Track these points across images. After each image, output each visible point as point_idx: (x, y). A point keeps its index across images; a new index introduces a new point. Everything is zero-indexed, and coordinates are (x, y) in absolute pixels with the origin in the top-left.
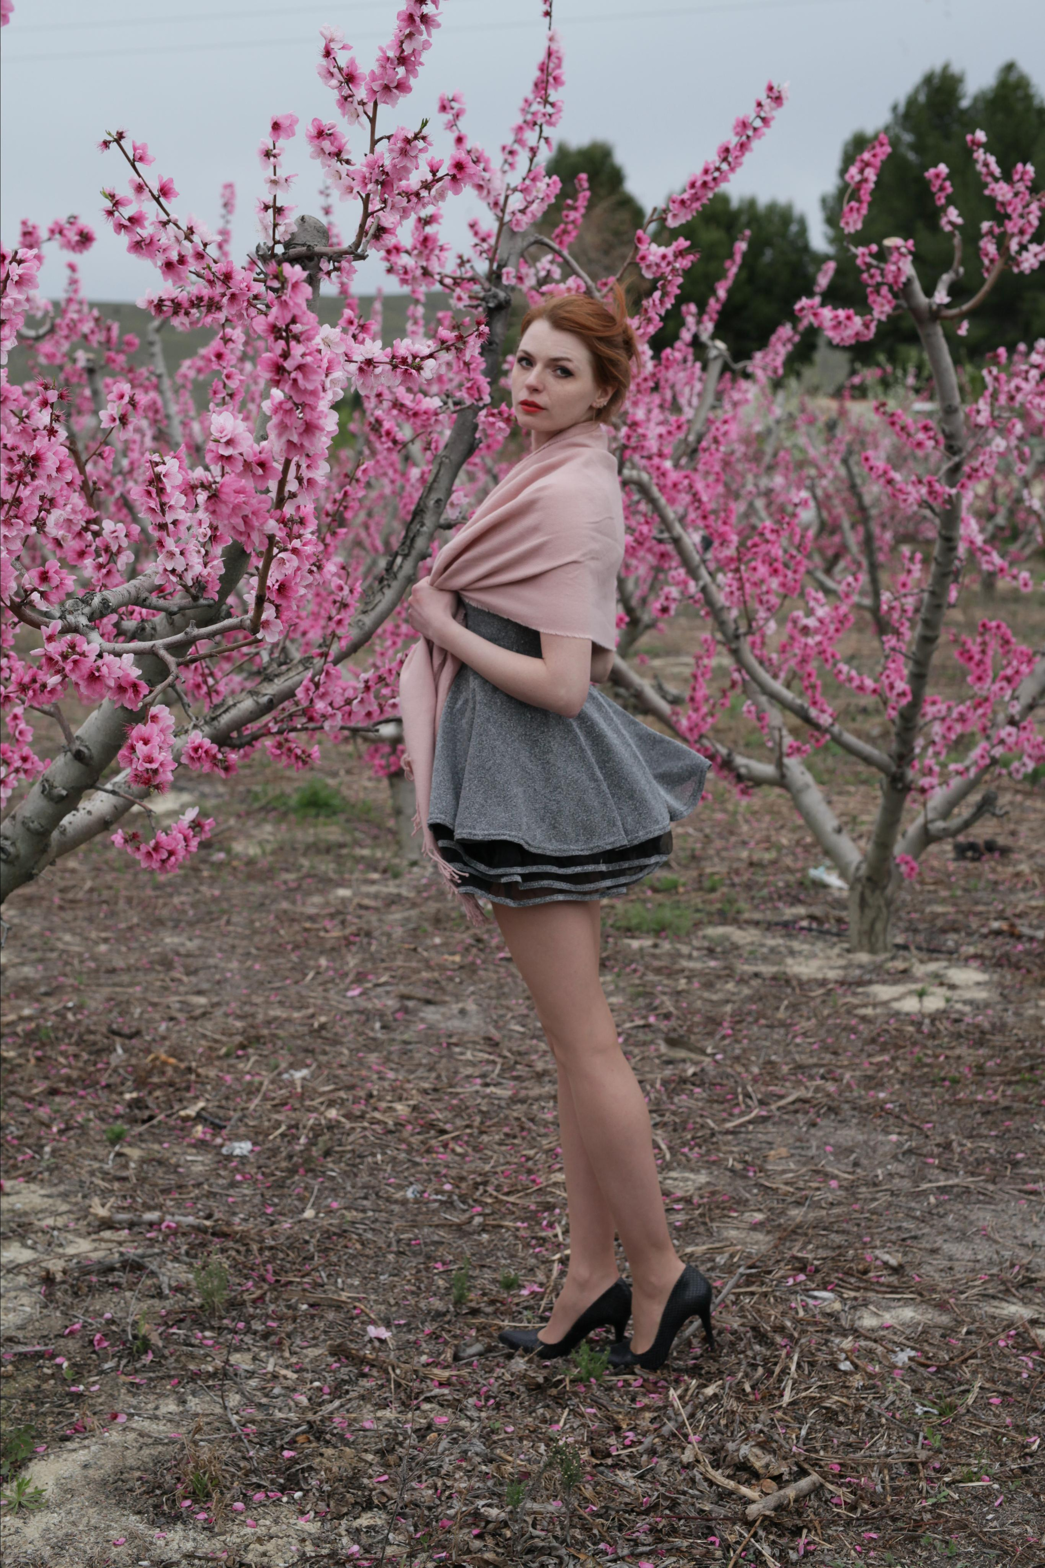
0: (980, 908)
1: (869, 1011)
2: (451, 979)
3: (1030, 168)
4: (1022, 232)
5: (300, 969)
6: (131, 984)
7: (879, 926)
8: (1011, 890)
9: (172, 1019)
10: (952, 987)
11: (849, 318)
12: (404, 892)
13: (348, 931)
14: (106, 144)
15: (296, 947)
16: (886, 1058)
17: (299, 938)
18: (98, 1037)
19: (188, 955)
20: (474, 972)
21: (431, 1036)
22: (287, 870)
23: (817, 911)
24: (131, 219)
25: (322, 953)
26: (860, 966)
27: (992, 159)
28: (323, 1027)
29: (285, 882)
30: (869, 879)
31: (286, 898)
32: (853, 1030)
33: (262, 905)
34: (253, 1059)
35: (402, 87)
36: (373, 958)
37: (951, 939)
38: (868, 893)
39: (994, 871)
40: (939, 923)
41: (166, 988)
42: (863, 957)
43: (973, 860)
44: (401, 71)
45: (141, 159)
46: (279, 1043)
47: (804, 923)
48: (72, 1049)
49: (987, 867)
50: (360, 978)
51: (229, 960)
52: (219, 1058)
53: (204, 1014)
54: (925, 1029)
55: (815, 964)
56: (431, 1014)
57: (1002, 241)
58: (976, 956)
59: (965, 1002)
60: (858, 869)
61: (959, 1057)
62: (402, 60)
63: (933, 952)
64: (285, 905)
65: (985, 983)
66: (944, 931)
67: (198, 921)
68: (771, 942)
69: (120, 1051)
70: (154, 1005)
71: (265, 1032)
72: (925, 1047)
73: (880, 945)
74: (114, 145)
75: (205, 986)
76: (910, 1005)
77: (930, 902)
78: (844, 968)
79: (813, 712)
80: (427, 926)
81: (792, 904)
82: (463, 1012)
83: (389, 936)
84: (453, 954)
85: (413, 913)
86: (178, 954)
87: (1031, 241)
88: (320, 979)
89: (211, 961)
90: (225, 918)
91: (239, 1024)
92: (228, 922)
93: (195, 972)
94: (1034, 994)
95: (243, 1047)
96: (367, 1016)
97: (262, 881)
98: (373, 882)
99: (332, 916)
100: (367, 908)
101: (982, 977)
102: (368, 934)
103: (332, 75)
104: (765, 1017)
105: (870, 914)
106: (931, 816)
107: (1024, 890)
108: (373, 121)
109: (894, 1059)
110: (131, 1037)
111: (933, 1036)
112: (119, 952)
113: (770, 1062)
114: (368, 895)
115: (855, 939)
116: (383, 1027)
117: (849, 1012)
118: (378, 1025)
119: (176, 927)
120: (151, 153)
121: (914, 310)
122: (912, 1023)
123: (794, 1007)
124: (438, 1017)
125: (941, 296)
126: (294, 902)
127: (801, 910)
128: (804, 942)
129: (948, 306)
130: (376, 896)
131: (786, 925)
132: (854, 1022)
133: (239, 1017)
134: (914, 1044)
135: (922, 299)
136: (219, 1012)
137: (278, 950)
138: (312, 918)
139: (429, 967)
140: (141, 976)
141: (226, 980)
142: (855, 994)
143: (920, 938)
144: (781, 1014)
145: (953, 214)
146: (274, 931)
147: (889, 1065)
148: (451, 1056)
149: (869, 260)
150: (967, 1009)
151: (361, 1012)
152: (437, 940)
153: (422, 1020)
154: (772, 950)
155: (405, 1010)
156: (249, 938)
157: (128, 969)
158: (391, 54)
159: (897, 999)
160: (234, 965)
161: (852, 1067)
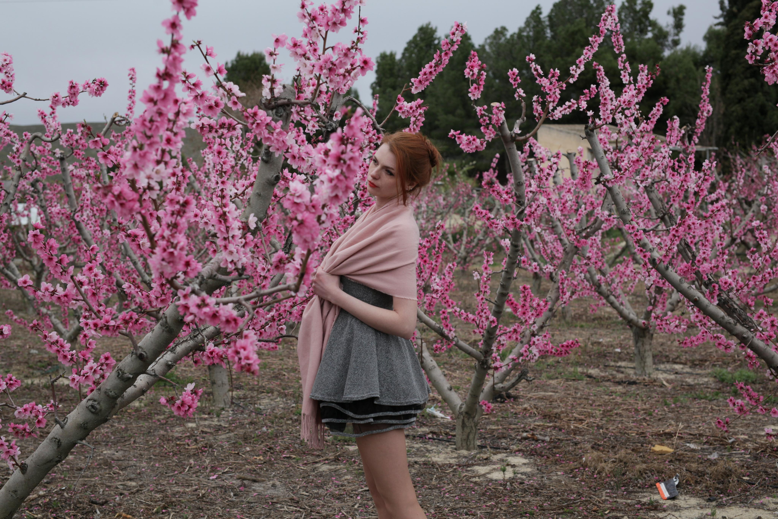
0: (513, 426)
1: (477, 479)
2: (261, 469)
3: (557, 71)
4: (554, 102)
5: (181, 465)
6: (92, 476)
7: (471, 436)
8: (524, 417)
9: (121, 494)
10: (513, 466)
11: (474, 140)
12: (223, 424)
13: (200, 445)
14: (193, 47)
15: (175, 454)
16: (493, 503)
17: (175, 449)
18: (85, 506)
19: (119, 460)
20: (272, 464)
21: (261, 499)
22: (158, 414)
23: (435, 430)
24: (194, 85)
25: (189, 457)
26: (465, 457)
27: (539, 67)
28: (203, 495)
29: (159, 420)
30: (467, 413)
31: (162, 429)
32: (472, 489)
33: (150, 432)
34: (172, 514)
35: (342, 23)
36: (216, 458)
37: (504, 443)
38: (466, 420)
39: (513, 408)
40: (496, 434)
41: (113, 478)
42: (464, 452)
43: (501, 402)
44: (342, 15)
45: (210, 55)
46: (183, 505)
47: (430, 436)
48: (72, 512)
49: (508, 405)
50: (214, 470)
51: (141, 462)
52: (153, 514)
53: (138, 491)
54: (508, 487)
55: (442, 456)
56: (257, 487)
57: (544, 105)
58: (519, 451)
59: (522, 474)
60: (460, 408)
61: (529, 502)
62: (344, 11)
63: (497, 449)
64: (162, 432)
65: (528, 464)
66: (499, 438)
67: (118, 442)
68: (416, 446)
69: (98, 512)
70: (109, 487)
71: (174, 499)
72: (510, 497)
73: (472, 446)
74: (196, 47)
75: (133, 476)
76: (497, 476)
77: (488, 424)
78: (457, 458)
79: (446, 331)
80: (240, 441)
81: (421, 427)
82: (274, 486)
83: (222, 447)
84: (258, 456)
85: (232, 434)
86: (113, 460)
87: (558, 105)
88: (193, 470)
89: (131, 463)
90: (132, 440)
91: (158, 496)
92: (135, 442)
93: (125, 469)
94: (554, 468)
95: (165, 508)
96: (225, 489)
97: (146, 420)
98: (205, 419)
99: (189, 437)
100: (206, 433)
101: (526, 461)
102: (211, 446)
103: (305, 16)
104: (426, 484)
105: (467, 430)
106: (496, 381)
107: (530, 416)
108: (325, 39)
109: (497, 503)
110: (102, 504)
111: (513, 491)
112: (80, 459)
113: (438, 507)
114: (205, 426)
115: (459, 444)
116: (235, 495)
117: (468, 480)
118: (232, 494)
119: (107, 445)
120: (215, 52)
121: (504, 137)
122: (501, 485)
123: (440, 478)
124: (262, 489)
125: (517, 130)
126: (166, 430)
127: (426, 429)
128: (432, 445)
129: (520, 135)
130: (209, 426)
131: (421, 437)
132: (472, 485)
133: (157, 492)
134: (505, 495)
135: (508, 132)
136: (145, 490)
137: (165, 456)
138: (178, 439)
139: (249, 463)
140: (96, 472)
141: (143, 472)
142: (467, 471)
143: (488, 442)
144: (434, 482)
145: (521, 91)
146: (160, 446)
147: (496, 506)
148: (276, 510)
149: (483, 112)
150: (524, 477)
151: (222, 487)
152: (248, 449)
153: (254, 490)
154: (418, 449)
155: (245, 486)
156: (148, 450)
157: (88, 468)
158: (338, 7)
159: (488, 473)
160: (144, 464)
161: (479, 508)
